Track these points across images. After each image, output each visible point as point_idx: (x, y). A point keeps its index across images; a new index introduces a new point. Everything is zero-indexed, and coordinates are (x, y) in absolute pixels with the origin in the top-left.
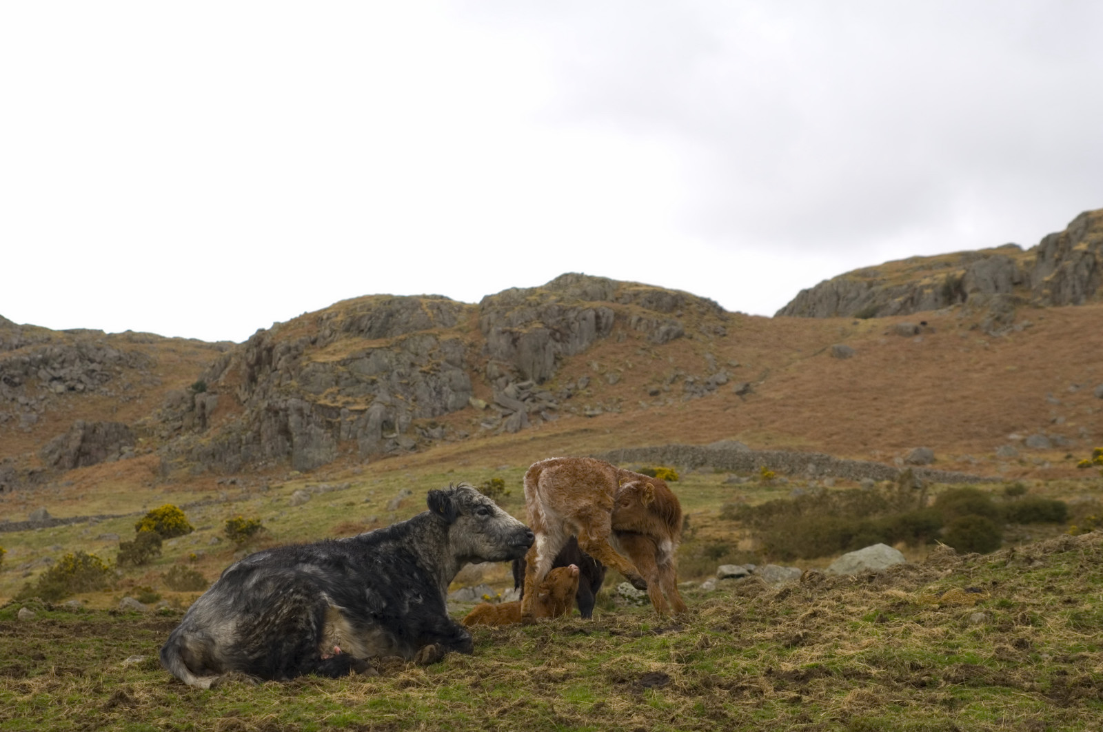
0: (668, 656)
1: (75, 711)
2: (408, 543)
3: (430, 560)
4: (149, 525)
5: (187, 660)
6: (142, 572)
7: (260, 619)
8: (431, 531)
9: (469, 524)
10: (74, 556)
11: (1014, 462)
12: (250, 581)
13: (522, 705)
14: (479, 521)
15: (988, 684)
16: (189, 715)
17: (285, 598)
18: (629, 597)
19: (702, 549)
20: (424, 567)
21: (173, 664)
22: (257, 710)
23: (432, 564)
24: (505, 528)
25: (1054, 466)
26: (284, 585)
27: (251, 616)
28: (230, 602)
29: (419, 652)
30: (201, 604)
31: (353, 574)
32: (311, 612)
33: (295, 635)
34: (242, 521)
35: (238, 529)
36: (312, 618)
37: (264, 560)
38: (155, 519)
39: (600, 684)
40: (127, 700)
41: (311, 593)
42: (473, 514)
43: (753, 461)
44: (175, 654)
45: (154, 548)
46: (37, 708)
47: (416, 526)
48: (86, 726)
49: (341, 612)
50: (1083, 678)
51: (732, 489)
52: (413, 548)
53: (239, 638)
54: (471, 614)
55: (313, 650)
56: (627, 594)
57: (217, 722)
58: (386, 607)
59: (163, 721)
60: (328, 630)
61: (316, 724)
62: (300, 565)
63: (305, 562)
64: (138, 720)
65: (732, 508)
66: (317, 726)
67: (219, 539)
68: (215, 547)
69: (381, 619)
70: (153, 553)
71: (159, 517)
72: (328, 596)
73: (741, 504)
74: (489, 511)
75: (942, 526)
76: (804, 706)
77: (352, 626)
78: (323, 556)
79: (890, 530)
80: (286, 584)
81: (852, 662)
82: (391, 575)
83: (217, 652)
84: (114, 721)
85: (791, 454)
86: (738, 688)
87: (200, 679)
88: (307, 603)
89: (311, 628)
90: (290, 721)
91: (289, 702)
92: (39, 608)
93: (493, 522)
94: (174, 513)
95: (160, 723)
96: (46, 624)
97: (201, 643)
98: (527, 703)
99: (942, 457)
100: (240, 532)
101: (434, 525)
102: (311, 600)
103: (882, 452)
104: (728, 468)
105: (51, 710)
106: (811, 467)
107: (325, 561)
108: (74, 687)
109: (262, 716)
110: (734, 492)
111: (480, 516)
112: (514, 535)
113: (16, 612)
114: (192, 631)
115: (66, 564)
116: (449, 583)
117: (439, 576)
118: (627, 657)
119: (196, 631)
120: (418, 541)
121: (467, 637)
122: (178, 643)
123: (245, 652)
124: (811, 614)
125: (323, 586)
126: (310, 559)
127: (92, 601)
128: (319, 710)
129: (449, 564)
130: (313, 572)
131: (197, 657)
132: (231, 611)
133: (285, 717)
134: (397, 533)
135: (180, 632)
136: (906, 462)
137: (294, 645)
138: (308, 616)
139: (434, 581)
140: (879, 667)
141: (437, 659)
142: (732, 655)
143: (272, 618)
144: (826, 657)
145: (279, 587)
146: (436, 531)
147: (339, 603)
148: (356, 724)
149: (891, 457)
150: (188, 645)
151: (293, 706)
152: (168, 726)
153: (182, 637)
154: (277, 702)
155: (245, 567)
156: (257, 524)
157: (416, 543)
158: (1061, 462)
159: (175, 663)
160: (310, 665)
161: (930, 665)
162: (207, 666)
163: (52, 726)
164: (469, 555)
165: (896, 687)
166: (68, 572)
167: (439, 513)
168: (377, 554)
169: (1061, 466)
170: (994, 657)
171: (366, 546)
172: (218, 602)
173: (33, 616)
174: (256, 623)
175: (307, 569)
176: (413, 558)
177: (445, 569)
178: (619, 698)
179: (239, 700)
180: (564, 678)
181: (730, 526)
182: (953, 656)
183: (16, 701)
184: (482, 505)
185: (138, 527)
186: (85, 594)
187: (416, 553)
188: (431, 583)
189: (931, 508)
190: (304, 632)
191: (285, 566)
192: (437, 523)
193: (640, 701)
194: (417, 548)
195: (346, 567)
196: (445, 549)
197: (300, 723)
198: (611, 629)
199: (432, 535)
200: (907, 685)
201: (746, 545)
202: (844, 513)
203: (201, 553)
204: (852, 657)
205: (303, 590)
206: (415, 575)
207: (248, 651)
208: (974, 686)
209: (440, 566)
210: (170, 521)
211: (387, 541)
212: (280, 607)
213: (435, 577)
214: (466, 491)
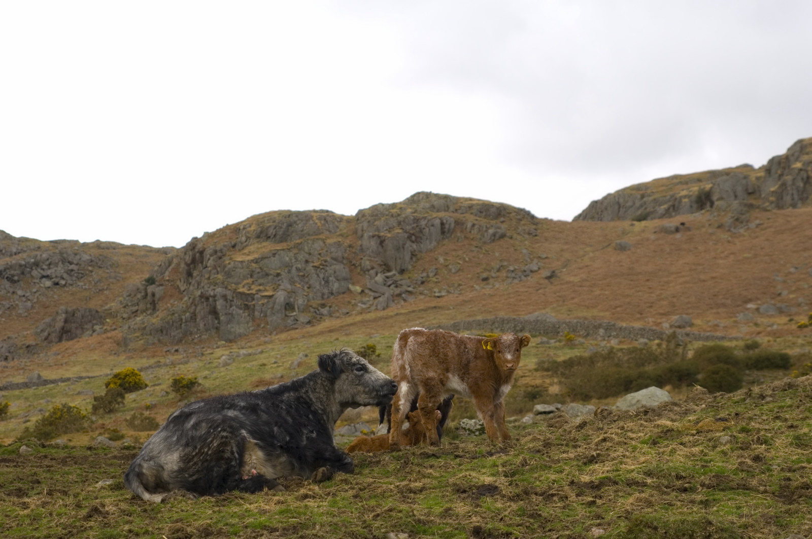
0: (498, 472)
1: (62, 521)
2: (305, 393)
3: (321, 405)
4: (115, 383)
5: (144, 482)
6: (111, 418)
7: (197, 451)
8: (322, 384)
9: (350, 379)
10: (61, 407)
11: (751, 324)
12: (189, 423)
13: (391, 510)
14: (357, 376)
15: (733, 489)
16: (146, 522)
17: (215, 435)
18: (469, 430)
19: (522, 392)
20: (317, 410)
21: (133, 485)
22: (195, 518)
23: (322, 408)
24: (376, 380)
25: (780, 327)
26: (214, 426)
27: (190, 449)
28: (175, 439)
29: (315, 473)
30: (153, 440)
31: (264, 417)
32: (234, 445)
33: (222, 462)
34: (183, 379)
35: (181, 385)
36: (235, 449)
37: (199, 407)
38: (120, 379)
39: (448, 494)
40: (100, 512)
41: (234, 431)
42: (352, 371)
43: (559, 328)
44: (135, 478)
45: (119, 400)
46: (34, 519)
47: (310, 380)
48: (70, 532)
49: (256, 444)
50: (803, 483)
51: (544, 349)
52: (308, 397)
53: (181, 465)
54: (352, 444)
55: (236, 473)
56: (467, 428)
57: (167, 527)
58: (289, 440)
59: (127, 527)
60: (247, 458)
61: (239, 527)
62: (226, 410)
63: (229, 408)
64: (109, 526)
65: (544, 362)
66: (240, 528)
67: (167, 393)
68: (164, 398)
69: (286, 449)
70: (118, 403)
71: (123, 377)
72: (247, 433)
73: (551, 360)
74: (364, 369)
75: (699, 373)
76: (598, 507)
77: (265, 455)
78: (242, 404)
79: (660, 376)
80: (215, 425)
81: (633, 474)
82: (292, 417)
83: (165, 476)
84: (91, 527)
85: (586, 322)
86: (549, 495)
87: (153, 495)
88: (231, 438)
89: (235, 457)
90: (220, 525)
91: (219, 512)
92: (35, 445)
93: (367, 376)
94: (133, 374)
95: (125, 529)
96: (40, 457)
97: (153, 469)
98: (394, 509)
99: (698, 322)
100: (182, 387)
101: (323, 379)
102: (233, 436)
103: (653, 320)
104: (540, 333)
105: (45, 521)
106: (601, 331)
107: (244, 407)
108: (61, 503)
109: (199, 522)
110: (545, 351)
111: (357, 373)
112: (382, 386)
113: (18, 449)
114: (147, 460)
115: (54, 413)
116: (335, 422)
117: (328, 417)
118: (467, 473)
119: (150, 460)
120: (312, 392)
121: (350, 461)
122: (137, 470)
123: (187, 475)
124: (602, 440)
125: (242, 426)
126: (232, 406)
127: (74, 440)
128: (242, 517)
129: (335, 408)
130: (235, 415)
131: (151, 479)
132: (176, 445)
133: (216, 523)
134: (296, 386)
135: (138, 461)
136: (671, 326)
137: (222, 469)
138: (232, 448)
139: (324, 421)
140: (653, 478)
141: (328, 478)
142: (544, 470)
143: (206, 450)
144: (613, 471)
145: (210, 427)
146: (325, 384)
147: (255, 438)
148: (269, 527)
149: (660, 323)
150: (144, 471)
151: (222, 514)
152: (130, 531)
153: (140, 465)
154: (210, 512)
155: (185, 412)
156: (194, 381)
157: (310, 393)
158: (785, 324)
159: (135, 484)
160: (234, 484)
161: (690, 475)
162: (158, 486)
163: (45, 533)
164: (350, 402)
165: (665, 492)
166: (56, 419)
167: (327, 370)
168: (282, 401)
169: (786, 327)
170: (737, 469)
171: (273, 396)
172: (166, 439)
173: (31, 451)
174: (194, 454)
175: (231, 413)
176: (308, 404)
177: (332, 412)
178: (462, 504)
179: (182, 511)
180: (421, 490)
181: (543, 376)
182: (707, 469)
183: (19, 514)
184: (359, 364)
185: (107, 385)
186: (69, 435)
187: (311, 400)
188: (322, 422)
189: (690, 360)
190: (229, 460)
191: (215, 412)
192: (326, 378)
193: (477, 506)
194: (311, 396)
195: (259, 412)
196: (332, 397)
197: (228, 527)
198: (455, 453)
199: (322, 387)
200: (673, 490)
201: (555, 389)
202: (626, 365)
203: (153, 403)
204: (633, 471)
205: (228, 429)
206: (311, 416)
207: (188, 474)
208: (723, 490)
209: (328, 410)
210: (131, 380)
211: (289, 392)
212: (212, 442)
213: (325, 418)
214: (347, 354)
